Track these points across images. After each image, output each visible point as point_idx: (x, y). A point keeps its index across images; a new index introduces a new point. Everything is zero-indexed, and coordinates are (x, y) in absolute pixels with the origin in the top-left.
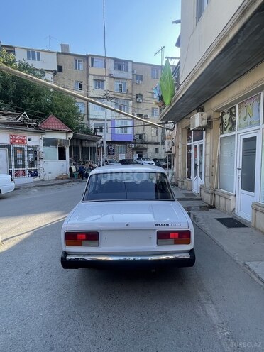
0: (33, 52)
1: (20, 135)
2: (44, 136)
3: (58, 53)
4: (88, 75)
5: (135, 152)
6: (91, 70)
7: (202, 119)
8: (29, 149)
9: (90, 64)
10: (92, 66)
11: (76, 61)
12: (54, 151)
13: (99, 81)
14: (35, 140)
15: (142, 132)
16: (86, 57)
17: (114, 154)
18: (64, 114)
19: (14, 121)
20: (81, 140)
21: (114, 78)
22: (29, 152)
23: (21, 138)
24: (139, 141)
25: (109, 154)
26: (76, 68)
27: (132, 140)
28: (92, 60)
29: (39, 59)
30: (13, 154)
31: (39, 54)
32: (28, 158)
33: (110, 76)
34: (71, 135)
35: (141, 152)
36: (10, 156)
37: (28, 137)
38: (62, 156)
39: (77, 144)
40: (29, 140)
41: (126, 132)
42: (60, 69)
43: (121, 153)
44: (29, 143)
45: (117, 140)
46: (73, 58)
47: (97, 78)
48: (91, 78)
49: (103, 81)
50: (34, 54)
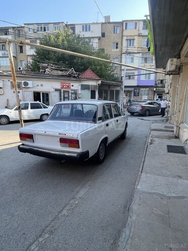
0: (86, 26)
1: (67, 83)
2: (81, 83)
3: (102, 24)
4: (122, 36)
5: (156, 94)
6: (125, 33)
7: (172, 65)
8: (73, 92)
9: (124, 28)
10: (126, 29)
11: (114, 27)
12: (88, 93)
13: (130, 40)
14: (76, 86)
15: (164, 78)
16: (122, 23)
17: (138, 96)
18: (98, 68)
19: (65, 74)
20: (109, 86)
21: (143, 36)
22: (72, 93)
23: (67, 85)
24: (160, 85)
25: (135, 95)
26: (114, 33)
27: (154, 85)
28: (126, 24)
29: (89, 30)
30: (62, 95)
31: (89, 26)
32: (71, 97)
33: (139, 35)
34: (100, 82)
35: (161, 94)
36: (60, 96)
37: (72, 84)
38: (93, 97)
39: (106, 88)
40: (72, 86)
41: (149, 78)
42: (103, 35)
43: (144, 95)
44: (72, 88)
45: (141, 85)
46: (112, 25)
47: (129, 38)
48: (125, 38)
49: (133, 40)
50: (86, 27)
